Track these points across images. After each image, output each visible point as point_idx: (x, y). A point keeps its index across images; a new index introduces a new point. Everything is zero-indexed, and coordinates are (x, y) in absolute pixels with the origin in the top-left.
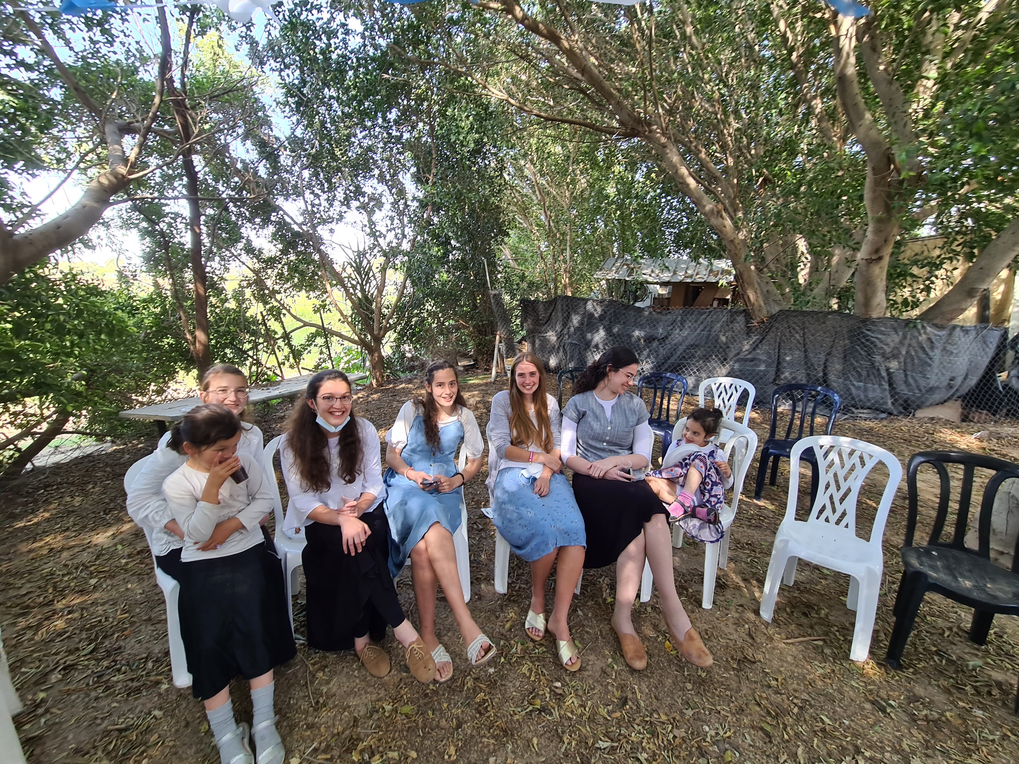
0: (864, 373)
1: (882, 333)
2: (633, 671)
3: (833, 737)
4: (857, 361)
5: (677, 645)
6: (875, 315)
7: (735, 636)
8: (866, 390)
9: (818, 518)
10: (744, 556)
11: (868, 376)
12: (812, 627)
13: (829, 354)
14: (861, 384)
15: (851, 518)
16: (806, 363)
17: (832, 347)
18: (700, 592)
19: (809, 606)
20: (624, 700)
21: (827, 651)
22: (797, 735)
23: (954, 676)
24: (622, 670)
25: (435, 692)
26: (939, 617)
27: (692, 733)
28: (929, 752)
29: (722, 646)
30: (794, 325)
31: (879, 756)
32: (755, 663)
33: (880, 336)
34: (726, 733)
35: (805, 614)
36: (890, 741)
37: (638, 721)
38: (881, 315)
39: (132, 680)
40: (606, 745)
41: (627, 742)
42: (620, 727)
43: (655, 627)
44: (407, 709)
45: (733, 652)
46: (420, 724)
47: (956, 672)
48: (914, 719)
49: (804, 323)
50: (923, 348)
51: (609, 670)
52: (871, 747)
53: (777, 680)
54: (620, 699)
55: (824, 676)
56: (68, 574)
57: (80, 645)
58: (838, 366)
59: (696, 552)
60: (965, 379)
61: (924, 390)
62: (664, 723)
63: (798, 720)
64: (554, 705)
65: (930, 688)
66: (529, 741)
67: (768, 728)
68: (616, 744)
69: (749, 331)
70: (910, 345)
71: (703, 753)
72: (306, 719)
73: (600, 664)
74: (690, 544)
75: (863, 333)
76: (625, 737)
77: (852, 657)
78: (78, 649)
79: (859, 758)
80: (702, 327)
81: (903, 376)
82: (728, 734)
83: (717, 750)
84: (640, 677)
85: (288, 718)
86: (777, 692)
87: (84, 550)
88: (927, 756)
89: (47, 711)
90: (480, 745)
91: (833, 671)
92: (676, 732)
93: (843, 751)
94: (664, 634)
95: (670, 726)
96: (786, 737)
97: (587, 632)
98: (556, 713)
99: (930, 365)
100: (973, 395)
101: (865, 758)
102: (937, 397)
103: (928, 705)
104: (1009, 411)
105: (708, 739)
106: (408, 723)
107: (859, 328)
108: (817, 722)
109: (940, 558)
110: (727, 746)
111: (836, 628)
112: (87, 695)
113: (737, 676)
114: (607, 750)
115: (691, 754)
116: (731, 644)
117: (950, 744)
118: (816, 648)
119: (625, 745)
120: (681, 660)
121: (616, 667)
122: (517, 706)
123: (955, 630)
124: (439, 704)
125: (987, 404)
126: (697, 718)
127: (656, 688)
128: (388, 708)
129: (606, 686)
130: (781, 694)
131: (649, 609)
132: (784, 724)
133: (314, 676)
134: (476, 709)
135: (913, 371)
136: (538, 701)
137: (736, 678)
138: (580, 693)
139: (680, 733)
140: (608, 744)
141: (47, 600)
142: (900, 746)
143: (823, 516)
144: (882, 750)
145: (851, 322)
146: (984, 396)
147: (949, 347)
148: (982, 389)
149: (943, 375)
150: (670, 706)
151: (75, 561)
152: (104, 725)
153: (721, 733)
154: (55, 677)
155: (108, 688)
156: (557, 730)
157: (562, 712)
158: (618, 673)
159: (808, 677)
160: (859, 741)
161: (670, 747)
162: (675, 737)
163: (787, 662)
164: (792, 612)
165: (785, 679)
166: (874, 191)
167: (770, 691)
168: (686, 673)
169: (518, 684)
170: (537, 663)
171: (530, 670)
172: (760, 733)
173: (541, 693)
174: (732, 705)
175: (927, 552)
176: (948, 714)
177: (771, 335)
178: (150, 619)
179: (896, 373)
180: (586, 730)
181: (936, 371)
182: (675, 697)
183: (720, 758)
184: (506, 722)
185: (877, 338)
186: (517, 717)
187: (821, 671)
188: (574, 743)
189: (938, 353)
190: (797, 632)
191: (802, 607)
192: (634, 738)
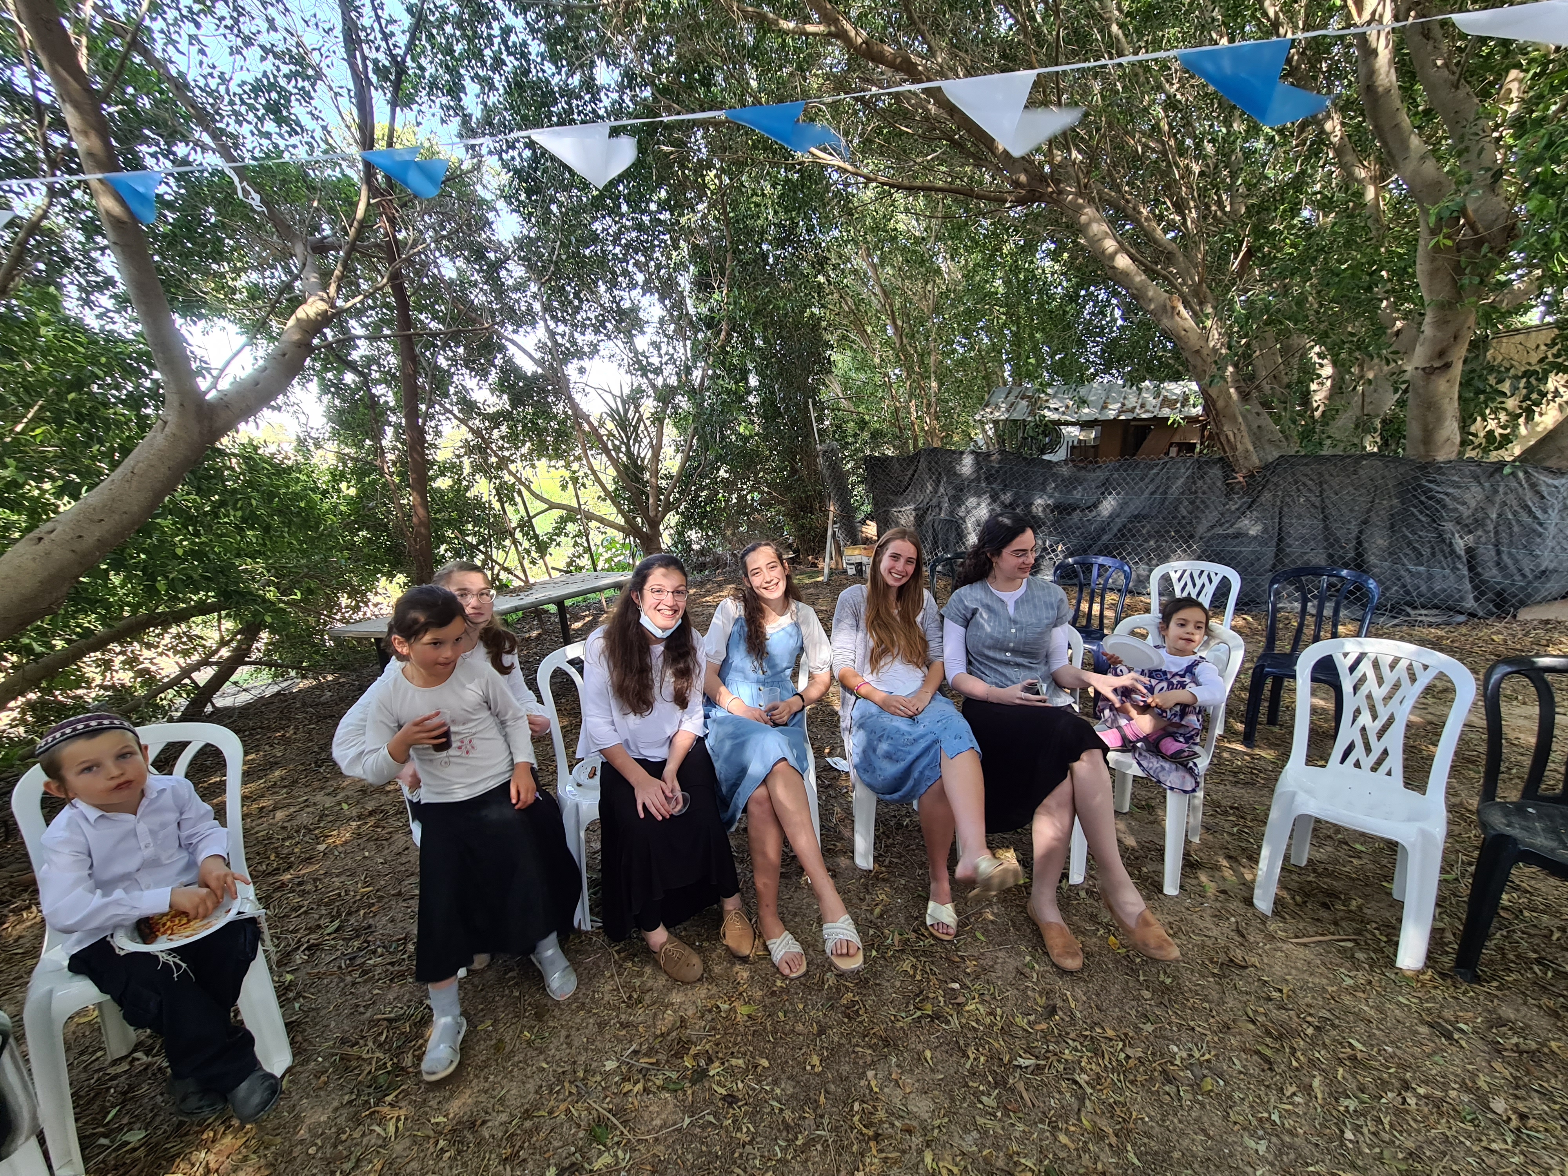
0: (1426, 551)
1: (1455, 485)
2: (1063, 972)
3: (1368, 1068)
4: (1414, 533)
5: (1126, 941)
6: (1441, 457)
7: (1215, 932)
8: (1430, 577)
9: (1342, 762)
10: (1227, 825)
11: (1433, 554)
12: (1336, 924)
13: (1365, 522)
14: (1422, 569)
15: (1396, 761)
16: (1326, 539)
17: (1369, 510)
18: (1160, 873)
19: (1332, 894)
20: (1052, 1011)
21: (1360, 955)
22: (1313, 1063)
24: (1047, 971)
25: (785, 990)
26: (1543, 912)
27: (1153, 1054)
28: (1521, 1092)
29: (1195, 945)
30: (1304, 479)
31: (1440, 1094)
32: (1245, 967)
33: (1451, 490)
34: (1203, 1055)
35: (1325, 906)
36: (1457, 1075)
37: (1073, 1035)
38: (1452, 457)
39: (392, 964)
40: (1027, 1063)
41: (1059, 1061)
42: (1047, 1042)
43: (1093, 918)
44: (749, 1009)
45: (1213, 953)
46: (769, 1028)
48: (1498, 1050)
49: (1320, 474)
50: (1526, 508)
51: (1027, 970)
52: (1426, 1082)
53: (1281, 991)
54: (1046, 1008)
55: (1356, 988)
56: (289, 838)
57: (321, 922)
58: (1380, 542)
59: (1152, 818)
61: (1530, 577)
62: (1111, 1040)
63: (1313, 1043)
64: (952, 1012)
65: (1524, 1009)
66: (920, 1054)
67: (1268, 1052)
68: (1042, 1063)
69: (1230, 490)
70: (1504, 503)
71: (1169, 1079)
72: (618, 1016)
73: (1013, 963)
74: (1142, 808)
75: (1421, 486)
76: (1056, 1054)
77: (1399, 964)
78: (319, 926)
79: (1408, 1095)
80: (1152, 487)
81: (1493, 553)
82: (1207, 1057)
83: (1190, 1075)
86: (1281, 1007)
87: (302, 809)
88: (1516, 1097)
89: (299, 995)
90: (853, 1056)
91: (1370, 982)
92: (1129, 1051)
93: (1384, 1085)
94: (1106, 926)
95: (1121, 1044)
96: (1295, 1064)
98: (955, 1022)
99: (1540, 535)
101: (1419, 1097)
102: (1554, 588)
103: (1523, 1032)
105: (1178, 1062)
106: (752, 1025)
107: (1416, 478)
108: (1344, 1047)
109: (1540, 817)
110: (1206, 1072)
111: (1374, 925)
112: (342, 979)
113: (1219, 984)
114: (1030, 1070)
115: (1151, 1079)
116: (1209, 943)
117: (1555, 1083)
118: (1342, 951)
119: (1055, 1064)
120: (1133, 961)
121: (1037, 967)
122: (900, 1011)
124: (792, 1004)
126: (1159, 1034)
127: (1098, 995)
128: (725, 1007)
129: (1024, 991)
130: (1287, 1010)
131: (1083, 894)
132: (1292, 1048)
133: (621, 966)
134: (843, 1013)
135: (1511, 544)
136: (928, 1006)
137: (1217, 987)
138: (987, 997)
139: (1136, 1052)
140: (1032, 1062)
141: (270, 869)
142: (1474, 1082)
143: (1351, 759)
144: (1445, 1087)
145: (1402, 470)
150: (1120, 1020)
151: (295, 823)
152: (368, 1014)
153: (1197, 1054)
154: (299, 957)
155: (365, 973)
156: (957, 1042)
157: (964, 1021)
159: (1330, 989)
160: (1408, 1075)
161: (1122, 1069)
162: (1128, 1057)
163: (1296, 968)
164: (1305, 902)
165: (1293, 991)
166: (1433, 260)
167: (1270, 1005)
168: (1141, 978)
169: (898, 984)
170: (923, 958)
171: (914, 967)
172: (1255, 1057)
173: (931, 995)
174: (1211, 1020)
175: (1519, 809)
176: (1553, 1044)
177: (1267, 496)
178: (399, 894)
179: (1481, 550)
180: (999, 1044)
181: (1550, 543)
182: (1127, 1008)
183: (1196, 1086)
184: (886, 1030)
185: (1447, 494)
186: (899, 1024)
187: (1350, 982)
188: (982, 1059)
189: (1554, 515)
190: (1311, 930)
191: (1320, 895)
192: (1067, 1054)
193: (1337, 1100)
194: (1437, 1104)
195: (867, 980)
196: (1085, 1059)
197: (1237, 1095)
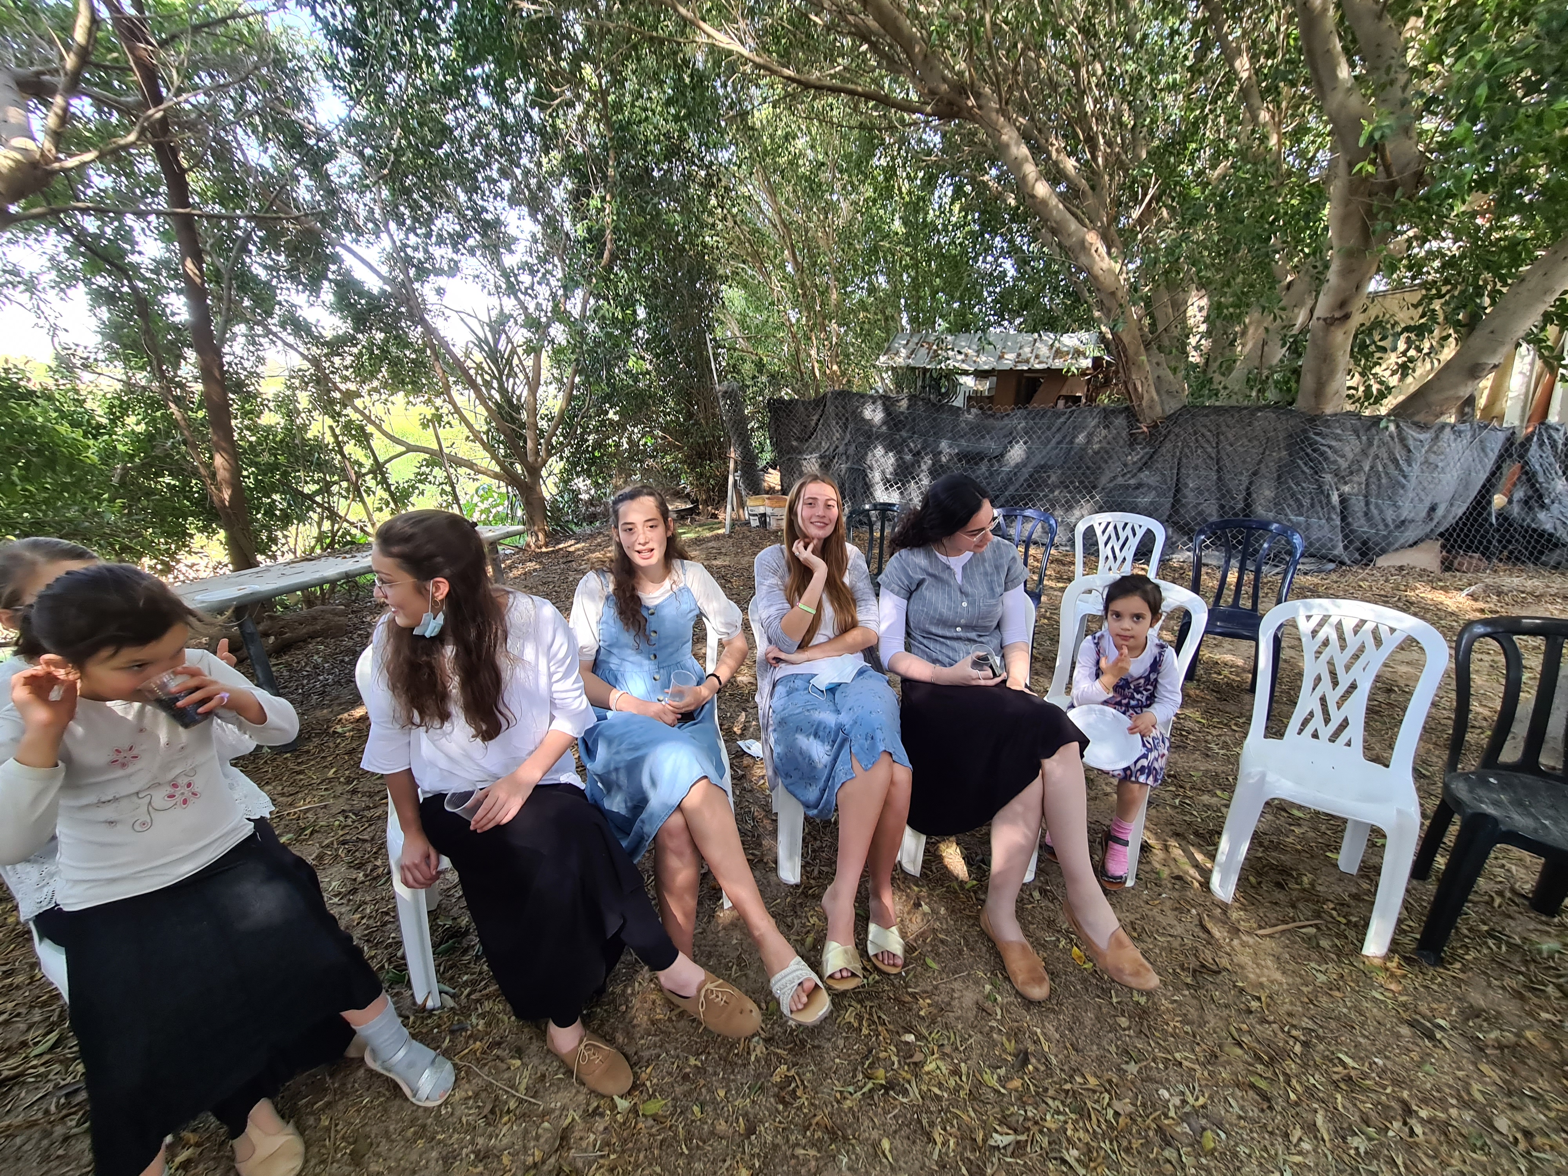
0: (1306, 502)
1: (1338, 438)
2: (1029, 1003)
3: (1366, 1090)
4: (1298, 484)
5: (1091, 952)
6: (1329, 410)
7: (1179, 930)
8: (1308, 527)
9: (1300, 732)
10: (1167, 796)
11: (1312, 505)
12: (1294, 906)
13: (1255, 474)
14: (1301, 519)
15: (1356, 731)
16: (1219, 489)
17: (1260, 462)
19: (1284, 871)
20: (1023, 1058)
21: (1325, 943)
22: (1310, 1092)
23: (1523, 969)
24: (1010, 1004)
25: (700, 1069)
27: (1144, 1105)
28: (1515, 1100)
29: (1162, 949)
30: (1204, 430)
31: (1442, 1116)
32: (1219, 972)
33: (1333, 443)
34: (1197, 1099)
35: (1279, 886)
36: (1450, 1087)
37: (1051, 1092)
38: (1338, 410)
40: (1006, 1140)
41: (1041, 1132)
42: (1024, 1105)
43: (1051, 924)
44: (654, 1107)
45: (1182, 958)
46: (681, 1133)
47: (1526, 963)
48: (1480, 1048)
49: (1218, 426)
50: (1395, 461)
51: (988, 1004)
52: (1425, 1101)
53: (1259, 999)
54: (1016, 1056)
55: (1332, 986)
57: (30, 1036)
58: (1267, 493)
60: (1452, 505)
61: (1392, 527)
62: (1094, 1092)
63: (1305, 1065)
64: (908, 1076)
65: (1491, 993)
66: (876, 1145)
67: (1262, 1084)
68: (1023, 1138)
69: (1133, 441)
70: (1377, 456)
71: (1167, 1141)
72: (472, 1142)
73: (972, 996)
75: (1308, 438)
76: (1036, 1123)
77: (1365, 952)
79: (1413, 1122)
80: (1058, 437)
81: (1362, 504)
82: (1201, 1101)
83: (1188, 1130)
84: (1040, 1013)
85: (440, 1142)
86: (1263, 1021)
88: (1512, 1107)
90: (793, 1162)
91: (1341, 976)
92: (1117, 1105)
93: (1386, 1112)
94: (1067, 934)
95: (1107, 1096)
97: (942, 941)
98: (914, 1091)
99: (1403, 487)
100: (1462, 530)
101: (1421, 1120)
102: (1411, 534)
103: (1495, 1020)
104: (1511, 552)
105: (1172, 1113)
106: (659, 1132)
107: (1305, 431)
108: (1335, 1065)
109: (1504, 786)
110: (1203, 1122)
111: (1331, 906)
112: (47, 1134)
113: (1194, 997)
114: (1010, 1150)
115: (1148, 1143)
116: (1176, 944)
117: (1542, 1084)
118: (1308, 939)
119: (1038, 1137)
121: (999, 999)
122: (846, 1084)
123: (1508, 894)
124: (709, 1091)
125: (1480, 543)
126: (1145, 1077)
127: (1071, 1030)
128: (621, 1107)
129: (989, 1034)
130: (1269, 1023)
131: (1036, 894)
132: (1285, 1074)
134: (776, 1096)
135: (1378, 496)
136: (881, 1072)
137: (1195, 1002)
138: (948, 1049)
139: (1124, 1106)
140: (1011, 1138)
142: (1469, 1094)
143: (1309, 729)
144: (1444, 1104)
145: (1292, 422)
146: (1477, 531)
147: (1432, 458)
148: (1475, 520)
149: (1421, 500)
150: (1100, 1060)
153: (1191, 1100)
156: (919, 1121)
157: (924, 1088)
158: (1005, 1009)
159: (1305, 989)
160: (1406, 1093)
161: (1113, 1132)
162: (1117, 1114)
163: (1265, 966)
164: (1260, 883)
165: (1271, 997)
166: (1347, 203)
167: (1252, 1020)
168: (1115, 1000)
169: (841, 1042)
170: (868, 1004)
171: (858, 1016)
172: (1251, 1093)
174: (1197, 1049)
175: (1482, 779)
176: (1529, 1034)
177: (1168, 445)
179: (1353, 500)
180: (969, 1116)
181: (1411, 495)
182: (1105, 1043)
183: (1196, 1143)
184: (831, 1114)
185: (1330, 447)
186: (848, 1104)
187: (1322, 978)
188: (952, 1142)
189: (1416, 467)
190: (1272, 916)
191: (1271, 873)
192: (1050, 1123)
193: (1344, 1138)
194: (1442, 1128)
195: (803, 1043)
196: (1070, 1126)
197: (1242, 1150)
